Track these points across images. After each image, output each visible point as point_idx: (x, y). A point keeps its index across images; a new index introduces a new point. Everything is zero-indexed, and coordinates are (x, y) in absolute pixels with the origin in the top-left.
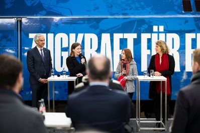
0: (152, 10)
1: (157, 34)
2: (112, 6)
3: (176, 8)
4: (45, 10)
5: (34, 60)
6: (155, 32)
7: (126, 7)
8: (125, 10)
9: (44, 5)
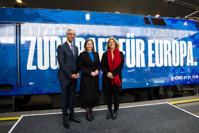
0: (125, 22)
1: (129, 40)
2: (95, 18)
3: (140, 21)
4: (41, 18)
5: (65, 53)
6: (128, 38)
7: (106, 19)
8: (106, 20)
9: (40, 14)
